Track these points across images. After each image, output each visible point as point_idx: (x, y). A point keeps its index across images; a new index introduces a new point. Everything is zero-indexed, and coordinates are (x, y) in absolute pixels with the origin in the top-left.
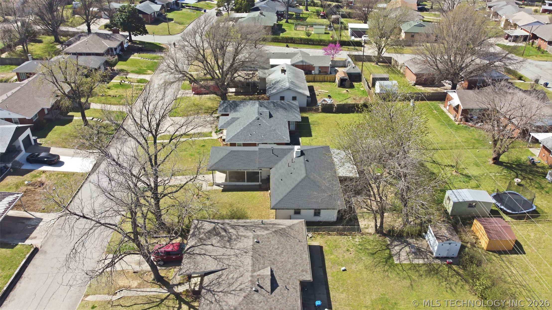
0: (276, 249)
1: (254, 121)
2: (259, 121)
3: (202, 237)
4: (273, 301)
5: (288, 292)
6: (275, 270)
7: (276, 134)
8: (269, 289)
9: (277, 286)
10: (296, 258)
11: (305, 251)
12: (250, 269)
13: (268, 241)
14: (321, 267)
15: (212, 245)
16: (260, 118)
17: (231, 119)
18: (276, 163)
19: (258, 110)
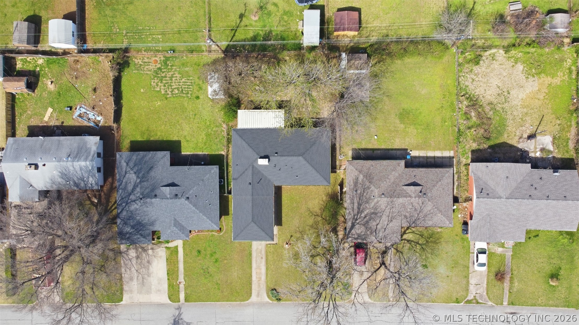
0: (386, 183)
1: (191, 203)
2: (190, 197)
3: (370, 232)
4: (427, 185)
5: (417, 176)
6: (403, 184)
7: (209, 179)
8: (421, 187)
9: (414, 182)
10: (390, 170)
11: (381, 163)
12: (409, 199)
13: (382, 188)
14: (373, 152)
15: (377, 225)
16: (187, 196)
17: (177, 228)
18: (269, 181)
19: (167, 198)
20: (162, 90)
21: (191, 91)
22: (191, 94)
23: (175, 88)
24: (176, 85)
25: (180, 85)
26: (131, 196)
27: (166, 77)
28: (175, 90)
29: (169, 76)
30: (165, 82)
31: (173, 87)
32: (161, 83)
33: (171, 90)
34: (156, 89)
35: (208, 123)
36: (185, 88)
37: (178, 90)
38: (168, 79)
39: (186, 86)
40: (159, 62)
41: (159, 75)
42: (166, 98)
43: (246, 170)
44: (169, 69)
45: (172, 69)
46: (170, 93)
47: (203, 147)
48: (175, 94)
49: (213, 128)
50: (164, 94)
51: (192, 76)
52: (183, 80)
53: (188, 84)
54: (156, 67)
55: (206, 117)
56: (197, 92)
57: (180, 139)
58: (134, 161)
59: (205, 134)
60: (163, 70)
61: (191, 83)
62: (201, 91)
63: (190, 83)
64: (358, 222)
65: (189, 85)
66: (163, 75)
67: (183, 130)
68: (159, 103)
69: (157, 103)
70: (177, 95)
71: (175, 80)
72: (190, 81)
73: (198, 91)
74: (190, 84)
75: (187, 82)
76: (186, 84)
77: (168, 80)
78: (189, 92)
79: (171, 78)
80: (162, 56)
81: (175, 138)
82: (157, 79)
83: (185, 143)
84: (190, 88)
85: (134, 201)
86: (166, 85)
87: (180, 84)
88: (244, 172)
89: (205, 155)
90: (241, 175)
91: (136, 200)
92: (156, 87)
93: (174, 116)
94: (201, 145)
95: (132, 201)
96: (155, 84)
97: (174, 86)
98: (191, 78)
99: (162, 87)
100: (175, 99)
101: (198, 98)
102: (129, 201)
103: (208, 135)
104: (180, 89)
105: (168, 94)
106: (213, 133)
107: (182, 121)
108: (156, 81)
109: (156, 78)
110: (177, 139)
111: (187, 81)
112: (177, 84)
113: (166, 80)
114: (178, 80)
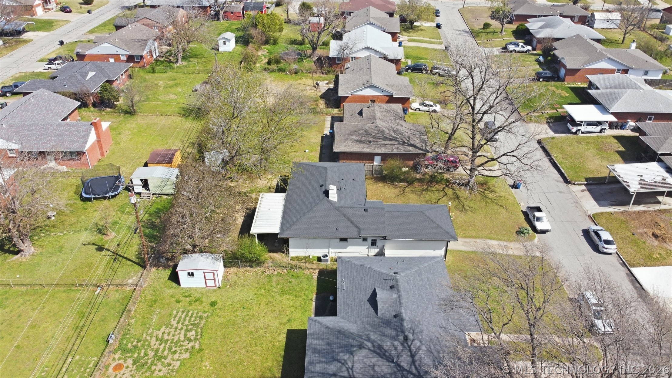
19: (399, 297)
20: (181, 358)
21: (197, 313)
22: (204, 312)
23: (185, 335)
24: (180, 334)
25: (181, 329)
26: (402, 364)
27: (157, 350)
28: (188, 336)
29: (157, 344)
30: (166, 353)
31: (182, 339)
32: (165, 359)
33: (187, 342)
34: (176, 368)
35: (263, 292)
36: (189, 321)
37: (191, 330)
38: (162, 347)
39: (188, 319)
40: (121, 362)
41: (149, 361)
42: (201, 350)
43: (344, 215)
44: (143, 346)
45: (146, 340)
46: (192, 344)
47: (304, 299)
48: (196, 336)
49: (271, 286)
50: (191, 354)
51: (172, 311)
52: (174, 323)
53: (183, 316)
54: (131, 366)
55: (252, 294)
56: (204, 305)
57: (286, 331)
58: (326, 366)
59: (281, 296)
60: (142, 354)
61: (183, 312)
62: (204, 300)
63: (182, 314)
64: (406, 141)
65: (187, 315)
66: (151, 354)
67: (269, 326)
68: (207, 363)
69: (206, 366)
70: (199, 333)
71: (168, 336)
72: (180, 313)
73: (202, 302)
74: (185, 314)
75: (180, 317)
76: (182, 320)
77: (165, 347)
78: (199, 315)
79: (162, 341)
80: (113, 356)
81: (283, 338)
82: (156, 365)
83: (293, 324)
84: (192, 314)
85: (413, 356)
86: (174, 349)
87: (179, 328)
88: (348, 219)
89: (317, 298)
90: (352, 223)
91: (410, 350)
92: (170, 368)
93: (238, 339)
94: (299, 302)
95: (414, 362)
96: (164, 369)
97: (179, 338)
98: (175, 312)
99: (176, 356)
100: (206, 336)
101: (213, 304)
102: (414, 370)
103: (283, 292)
104: (190, 327)
105: (193, 347)
106: (279, 287)
107: (251, 327)
108: (159, 367)
109: (153, 368)
110: (285, 335)
111: (177, 319)
112: (178, 331)
113: (164, 350)
114: (170, 330)
